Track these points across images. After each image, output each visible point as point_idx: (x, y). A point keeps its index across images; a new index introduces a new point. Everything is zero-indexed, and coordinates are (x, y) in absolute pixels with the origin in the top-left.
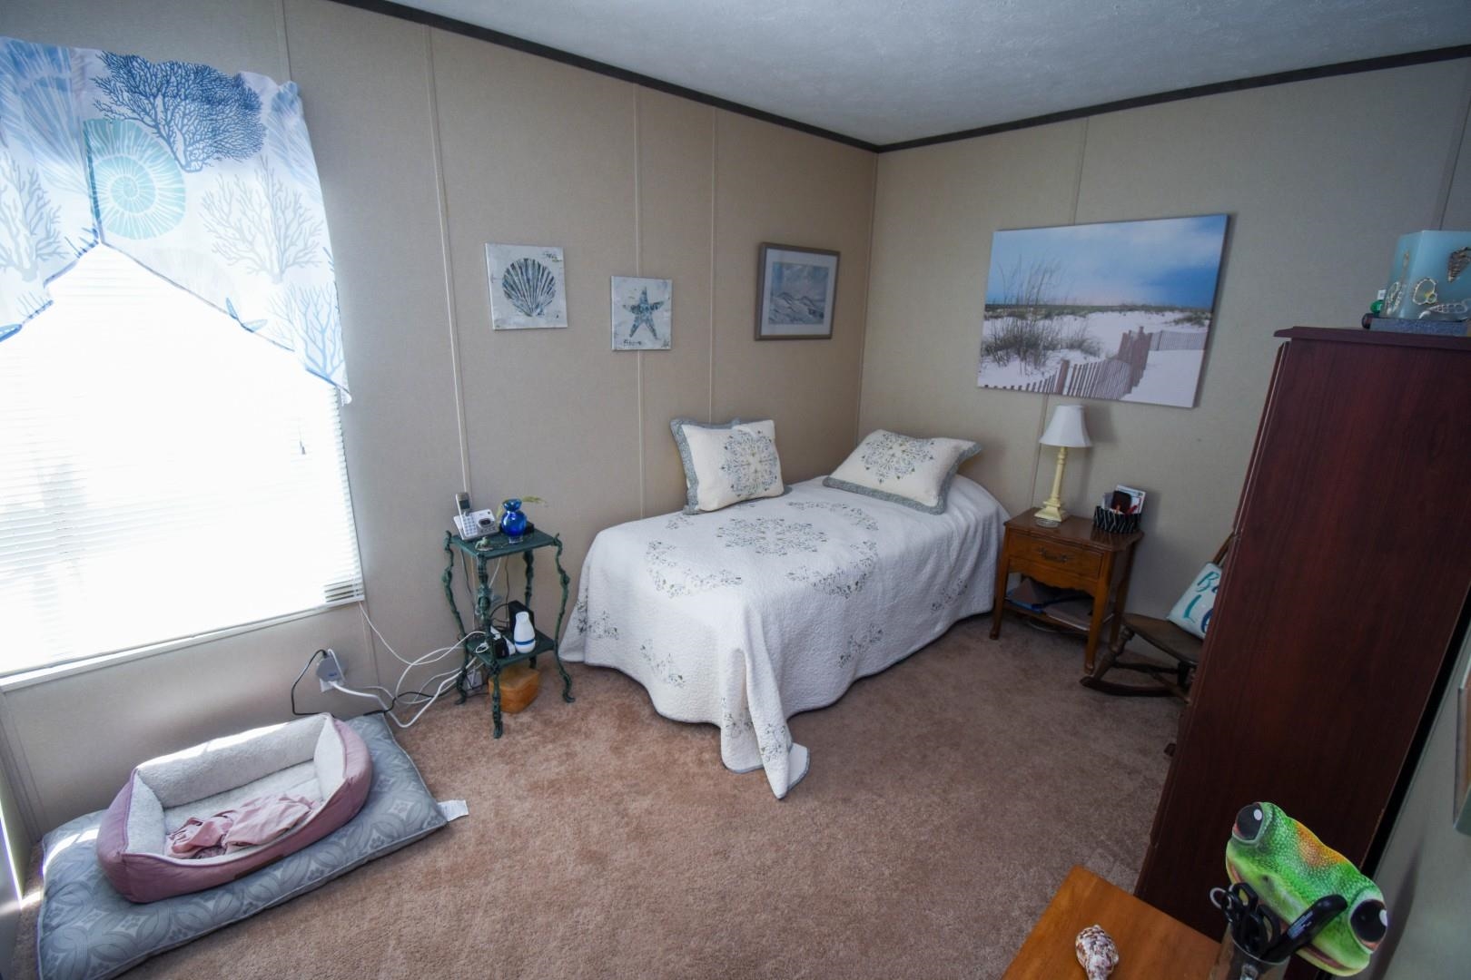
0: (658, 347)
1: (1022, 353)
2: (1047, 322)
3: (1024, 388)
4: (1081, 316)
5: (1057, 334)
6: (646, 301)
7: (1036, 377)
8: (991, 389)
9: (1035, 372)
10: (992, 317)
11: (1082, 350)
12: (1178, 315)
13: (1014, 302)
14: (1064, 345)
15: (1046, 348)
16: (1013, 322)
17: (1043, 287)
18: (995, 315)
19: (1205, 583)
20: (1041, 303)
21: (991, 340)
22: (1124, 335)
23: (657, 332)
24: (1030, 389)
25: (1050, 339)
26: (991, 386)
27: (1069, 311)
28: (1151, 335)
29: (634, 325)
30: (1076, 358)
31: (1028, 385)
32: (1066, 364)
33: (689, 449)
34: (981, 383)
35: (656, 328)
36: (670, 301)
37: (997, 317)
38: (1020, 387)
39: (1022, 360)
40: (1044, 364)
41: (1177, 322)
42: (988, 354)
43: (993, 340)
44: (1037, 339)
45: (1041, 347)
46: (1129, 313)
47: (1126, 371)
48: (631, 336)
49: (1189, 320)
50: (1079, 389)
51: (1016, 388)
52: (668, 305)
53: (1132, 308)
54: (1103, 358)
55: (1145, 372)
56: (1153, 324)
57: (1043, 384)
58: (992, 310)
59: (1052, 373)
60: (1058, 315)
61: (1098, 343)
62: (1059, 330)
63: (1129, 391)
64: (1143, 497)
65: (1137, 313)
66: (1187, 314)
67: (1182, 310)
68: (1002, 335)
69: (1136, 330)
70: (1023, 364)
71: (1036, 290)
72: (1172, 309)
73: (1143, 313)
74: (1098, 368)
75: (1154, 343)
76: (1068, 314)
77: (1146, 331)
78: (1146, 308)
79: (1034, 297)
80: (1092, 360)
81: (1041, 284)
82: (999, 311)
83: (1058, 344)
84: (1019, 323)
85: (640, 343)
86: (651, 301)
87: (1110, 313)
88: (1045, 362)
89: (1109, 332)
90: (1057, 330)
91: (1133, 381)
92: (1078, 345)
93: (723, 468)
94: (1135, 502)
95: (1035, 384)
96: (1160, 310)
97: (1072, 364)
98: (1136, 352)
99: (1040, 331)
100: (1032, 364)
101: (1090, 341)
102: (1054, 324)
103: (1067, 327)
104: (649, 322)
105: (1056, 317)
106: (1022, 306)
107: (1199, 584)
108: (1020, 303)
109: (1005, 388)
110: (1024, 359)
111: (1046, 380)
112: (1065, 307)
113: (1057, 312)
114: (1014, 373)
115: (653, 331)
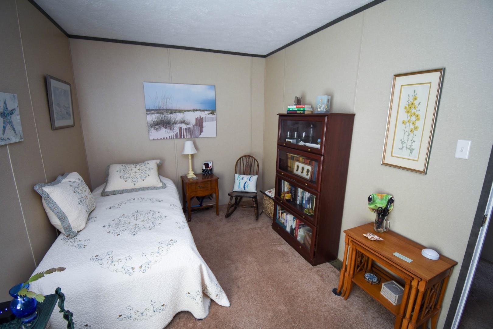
0: (18, 140)
1: (165, 126)
2: (171, 115)
3: (168, 138)
4: (182, 113)
5: (176, 119)
6: (7, 108)
7: (171, 134)
8: (156, 140)
9: (171, 132)
10: (150, 114)
11: (185, 124)
12: (208, 112)
13: (158, 108)
14: (179, 122)
15: (173, 124)
16: (159, 116)
17: (167, 103)
18: (151, 113)
19: (239, 179)
20: (168, 109)
21: (152, 122)
22: (196, 118)
23: (16, 129)
24: (171, 138)
25: (174, 121)
26: (155, 138)
27: (178, 111)
28: (203, 118)
29: (4, 126)
30: (184, 126)
31: (170, 137)
32: (181, 128)
33: (53, 201)
34: (151, 138)
35: (15, 127)
36: (18, 108)
37: (152, 114)
38: (167, 138)
39: (165, 128)
40: (173, 129)
41: (209, 114)
42: (152, 128)
43: (153, 123)
44: (169, 121)
45: (171, 124)
46: (196, 112)
47: (198, 129)
48: (3, 134)
49: (211, 113)
50: (187, 136)
51: (165, 138)
52: (17, 111)
53: (197, 110)
54: (191, 126)
55: (203, 129)
56: (203, 115)
57: (175, 136)
58: (149, 111)
59: (177, 132)
60: (175, 113)
61: (189, 121)
62: (176, 118)
63: (200, 134)
64: (212, 163)
65: (198, 112)
66: (210, 112)
67: (209, 111)
68: (156, 120)
69: (199, 117)
70: (166, 130)
71: (165, 104)
72: (207, 111)
73: (199, 111)
74: (191, 128)
75: (204, 120)
76: (178, 112)
77: (201, 117)
78: (200, 110)
79: (165, 106)
80: (188, 126)
81: (166, 102)
82: (152, 111)
83: (177, 122)
84: (161, 116)
85: (9, 139)
86: (10, 109)
87: (190, 112)
88: (173, 128)
89: (192, 118)
90: (175, 118)
91: (201, 131)
92: (183, 122)
93: (79, 204)
94: (210, 165)
95: (172, 136)
96: (204, 111)
97: (183, 128)
98: (200, 123)
99: (170, 118)
100: (169, 129)
101: (186, 121)
102: (174, 116)
103: (178, 117)
104: (10, 123)
105: (174, 114)
106: (161, 110)
107: (238, 179)
108: (160, 109)
109: (161, 139)
110: (166, 128)
111: (175, 134)
112: (176, 110)
113: (174, 112)
114: (164, 133)
115: (14, 129)
